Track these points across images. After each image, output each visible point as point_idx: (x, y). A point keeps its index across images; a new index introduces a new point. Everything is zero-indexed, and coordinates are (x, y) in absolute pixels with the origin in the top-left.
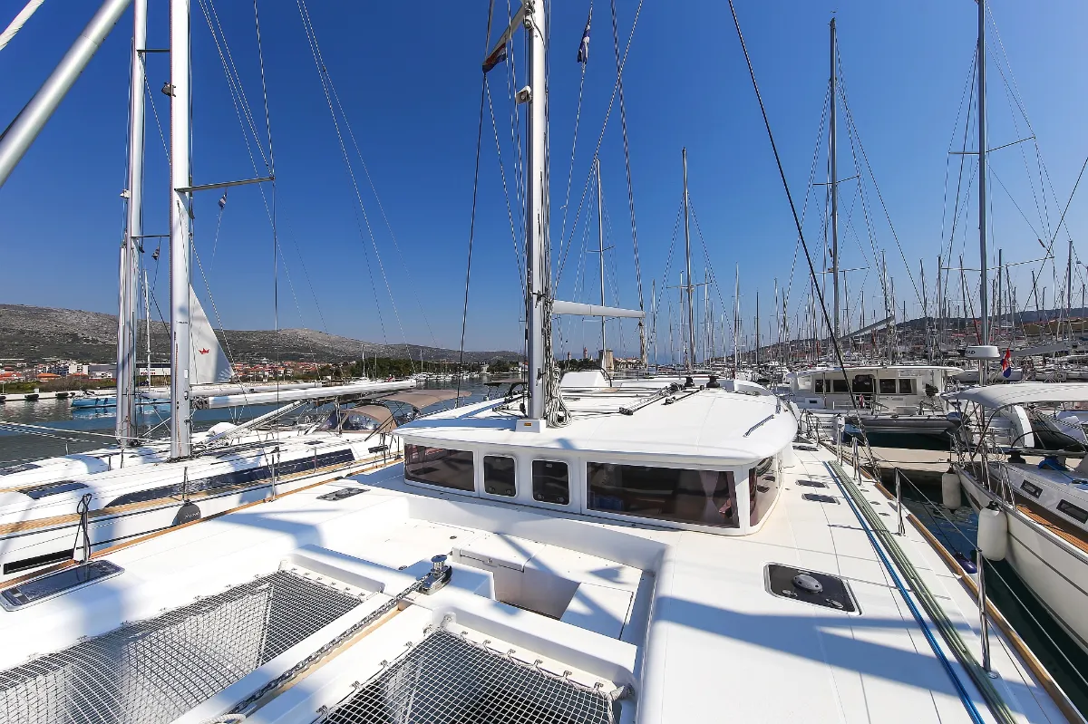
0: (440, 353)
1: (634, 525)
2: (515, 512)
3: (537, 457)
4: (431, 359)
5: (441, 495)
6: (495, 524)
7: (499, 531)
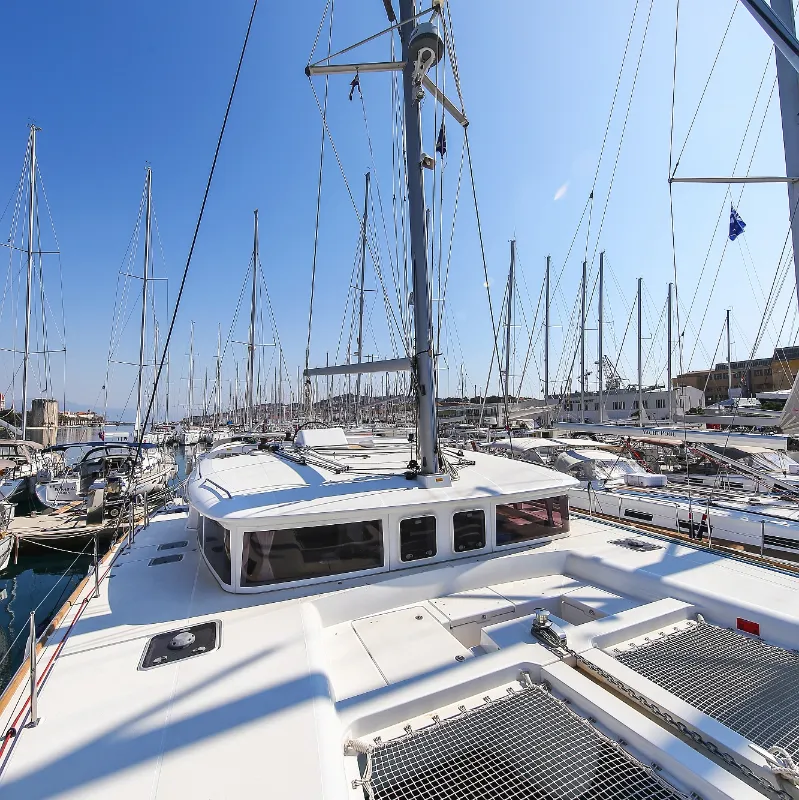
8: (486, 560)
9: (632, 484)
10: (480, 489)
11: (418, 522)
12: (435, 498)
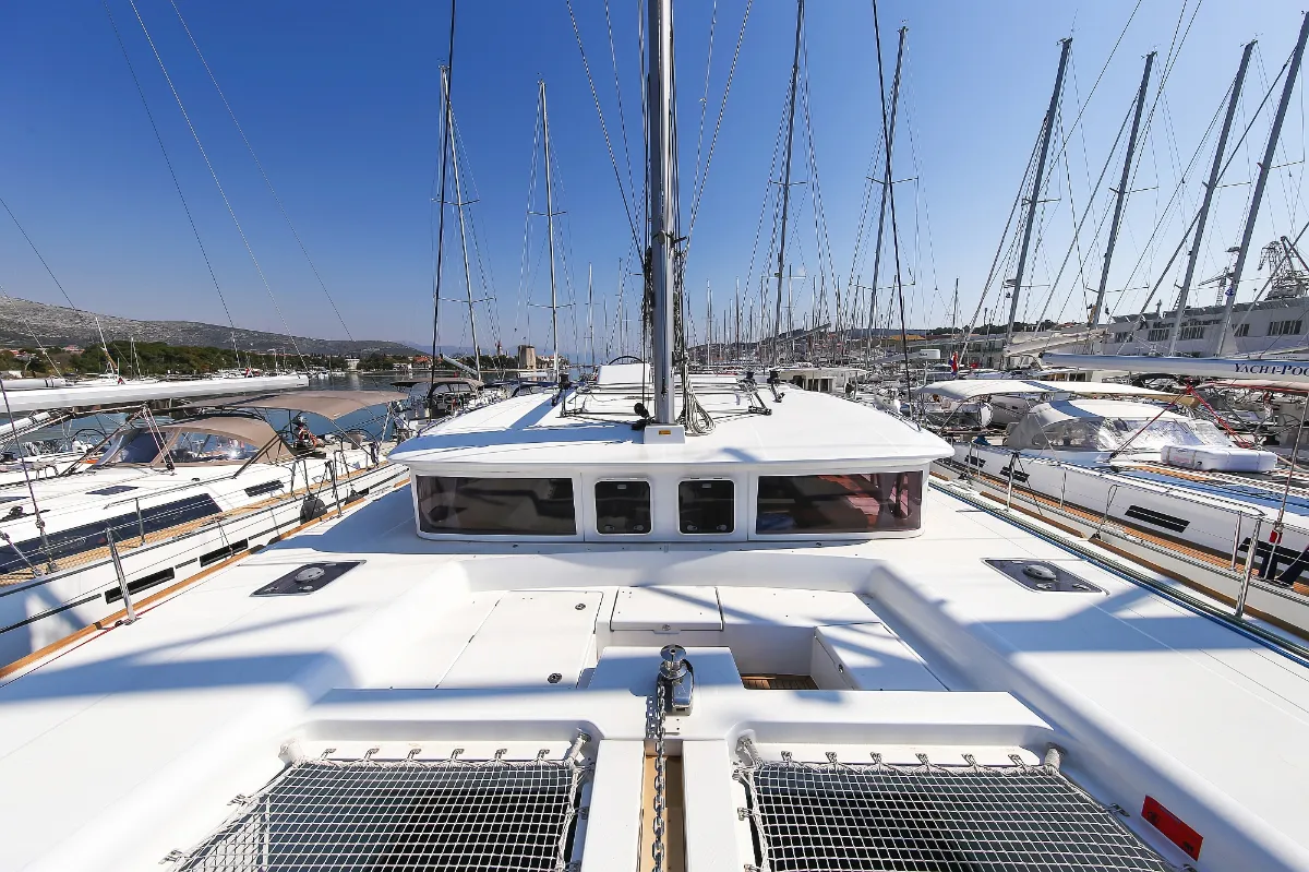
0: (267, 340)
1: (819, 544)
2: (661, 553)
3: (680, 478)
4: (250, 347)
5: (515, 548)
6: (631, 574)
7: (643, 581)
8: (725, 551)
9: (1178, 465)
10: (728, 451)
11: (621, 487)
12: (646, 457)
